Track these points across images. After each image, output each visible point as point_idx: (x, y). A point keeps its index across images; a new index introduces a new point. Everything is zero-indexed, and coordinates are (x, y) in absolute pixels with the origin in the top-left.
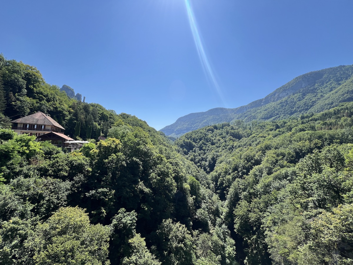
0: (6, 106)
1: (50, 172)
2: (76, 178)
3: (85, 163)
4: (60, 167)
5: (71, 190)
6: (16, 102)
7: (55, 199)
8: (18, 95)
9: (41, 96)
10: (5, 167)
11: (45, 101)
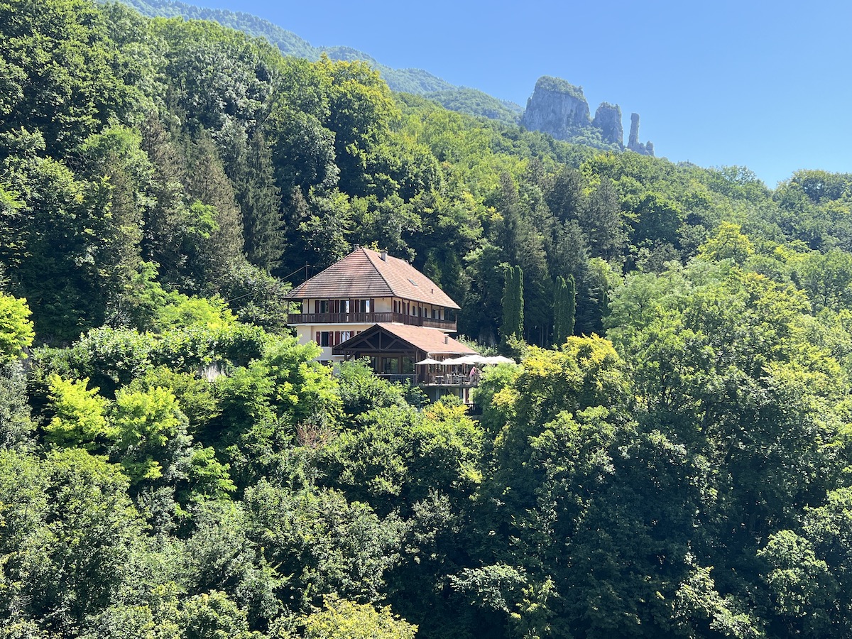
0: (285, 242)
1: (347, 473)
2: (421, 508)
3: (465, 451)
4: (376, 460)
5: (403, 553)
6: (310, 220)
7: (344, 571)
8: (317, 194)
9: (384, 177)
10: (235, 446)
11: (395, 196)
